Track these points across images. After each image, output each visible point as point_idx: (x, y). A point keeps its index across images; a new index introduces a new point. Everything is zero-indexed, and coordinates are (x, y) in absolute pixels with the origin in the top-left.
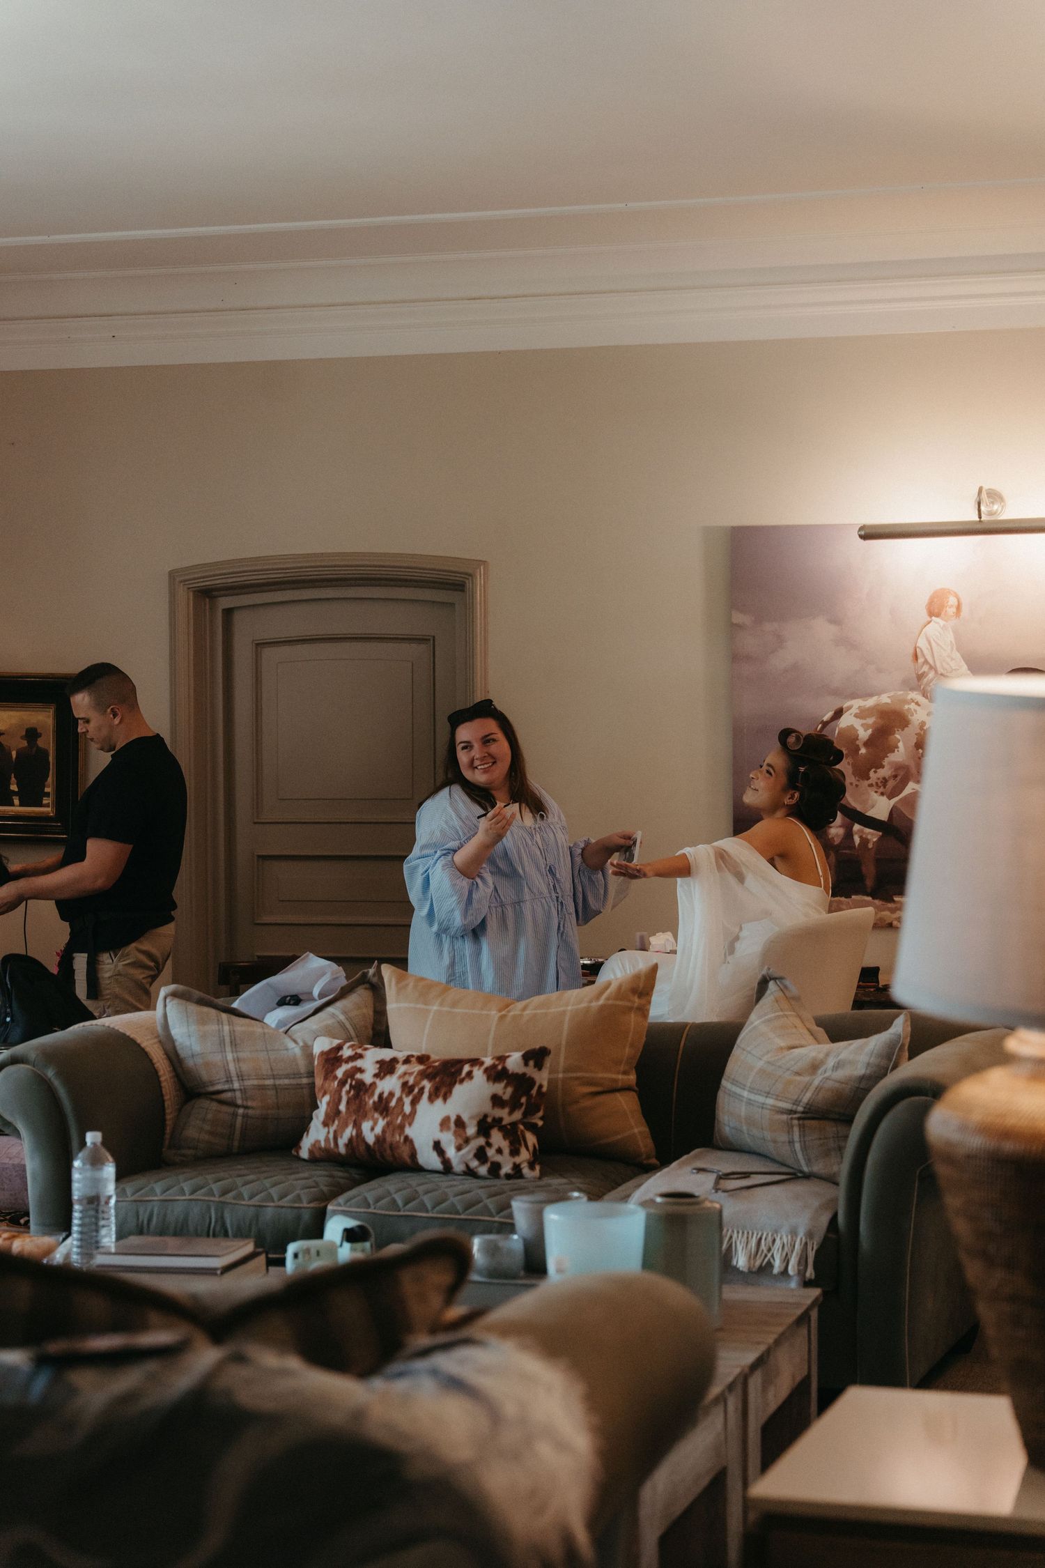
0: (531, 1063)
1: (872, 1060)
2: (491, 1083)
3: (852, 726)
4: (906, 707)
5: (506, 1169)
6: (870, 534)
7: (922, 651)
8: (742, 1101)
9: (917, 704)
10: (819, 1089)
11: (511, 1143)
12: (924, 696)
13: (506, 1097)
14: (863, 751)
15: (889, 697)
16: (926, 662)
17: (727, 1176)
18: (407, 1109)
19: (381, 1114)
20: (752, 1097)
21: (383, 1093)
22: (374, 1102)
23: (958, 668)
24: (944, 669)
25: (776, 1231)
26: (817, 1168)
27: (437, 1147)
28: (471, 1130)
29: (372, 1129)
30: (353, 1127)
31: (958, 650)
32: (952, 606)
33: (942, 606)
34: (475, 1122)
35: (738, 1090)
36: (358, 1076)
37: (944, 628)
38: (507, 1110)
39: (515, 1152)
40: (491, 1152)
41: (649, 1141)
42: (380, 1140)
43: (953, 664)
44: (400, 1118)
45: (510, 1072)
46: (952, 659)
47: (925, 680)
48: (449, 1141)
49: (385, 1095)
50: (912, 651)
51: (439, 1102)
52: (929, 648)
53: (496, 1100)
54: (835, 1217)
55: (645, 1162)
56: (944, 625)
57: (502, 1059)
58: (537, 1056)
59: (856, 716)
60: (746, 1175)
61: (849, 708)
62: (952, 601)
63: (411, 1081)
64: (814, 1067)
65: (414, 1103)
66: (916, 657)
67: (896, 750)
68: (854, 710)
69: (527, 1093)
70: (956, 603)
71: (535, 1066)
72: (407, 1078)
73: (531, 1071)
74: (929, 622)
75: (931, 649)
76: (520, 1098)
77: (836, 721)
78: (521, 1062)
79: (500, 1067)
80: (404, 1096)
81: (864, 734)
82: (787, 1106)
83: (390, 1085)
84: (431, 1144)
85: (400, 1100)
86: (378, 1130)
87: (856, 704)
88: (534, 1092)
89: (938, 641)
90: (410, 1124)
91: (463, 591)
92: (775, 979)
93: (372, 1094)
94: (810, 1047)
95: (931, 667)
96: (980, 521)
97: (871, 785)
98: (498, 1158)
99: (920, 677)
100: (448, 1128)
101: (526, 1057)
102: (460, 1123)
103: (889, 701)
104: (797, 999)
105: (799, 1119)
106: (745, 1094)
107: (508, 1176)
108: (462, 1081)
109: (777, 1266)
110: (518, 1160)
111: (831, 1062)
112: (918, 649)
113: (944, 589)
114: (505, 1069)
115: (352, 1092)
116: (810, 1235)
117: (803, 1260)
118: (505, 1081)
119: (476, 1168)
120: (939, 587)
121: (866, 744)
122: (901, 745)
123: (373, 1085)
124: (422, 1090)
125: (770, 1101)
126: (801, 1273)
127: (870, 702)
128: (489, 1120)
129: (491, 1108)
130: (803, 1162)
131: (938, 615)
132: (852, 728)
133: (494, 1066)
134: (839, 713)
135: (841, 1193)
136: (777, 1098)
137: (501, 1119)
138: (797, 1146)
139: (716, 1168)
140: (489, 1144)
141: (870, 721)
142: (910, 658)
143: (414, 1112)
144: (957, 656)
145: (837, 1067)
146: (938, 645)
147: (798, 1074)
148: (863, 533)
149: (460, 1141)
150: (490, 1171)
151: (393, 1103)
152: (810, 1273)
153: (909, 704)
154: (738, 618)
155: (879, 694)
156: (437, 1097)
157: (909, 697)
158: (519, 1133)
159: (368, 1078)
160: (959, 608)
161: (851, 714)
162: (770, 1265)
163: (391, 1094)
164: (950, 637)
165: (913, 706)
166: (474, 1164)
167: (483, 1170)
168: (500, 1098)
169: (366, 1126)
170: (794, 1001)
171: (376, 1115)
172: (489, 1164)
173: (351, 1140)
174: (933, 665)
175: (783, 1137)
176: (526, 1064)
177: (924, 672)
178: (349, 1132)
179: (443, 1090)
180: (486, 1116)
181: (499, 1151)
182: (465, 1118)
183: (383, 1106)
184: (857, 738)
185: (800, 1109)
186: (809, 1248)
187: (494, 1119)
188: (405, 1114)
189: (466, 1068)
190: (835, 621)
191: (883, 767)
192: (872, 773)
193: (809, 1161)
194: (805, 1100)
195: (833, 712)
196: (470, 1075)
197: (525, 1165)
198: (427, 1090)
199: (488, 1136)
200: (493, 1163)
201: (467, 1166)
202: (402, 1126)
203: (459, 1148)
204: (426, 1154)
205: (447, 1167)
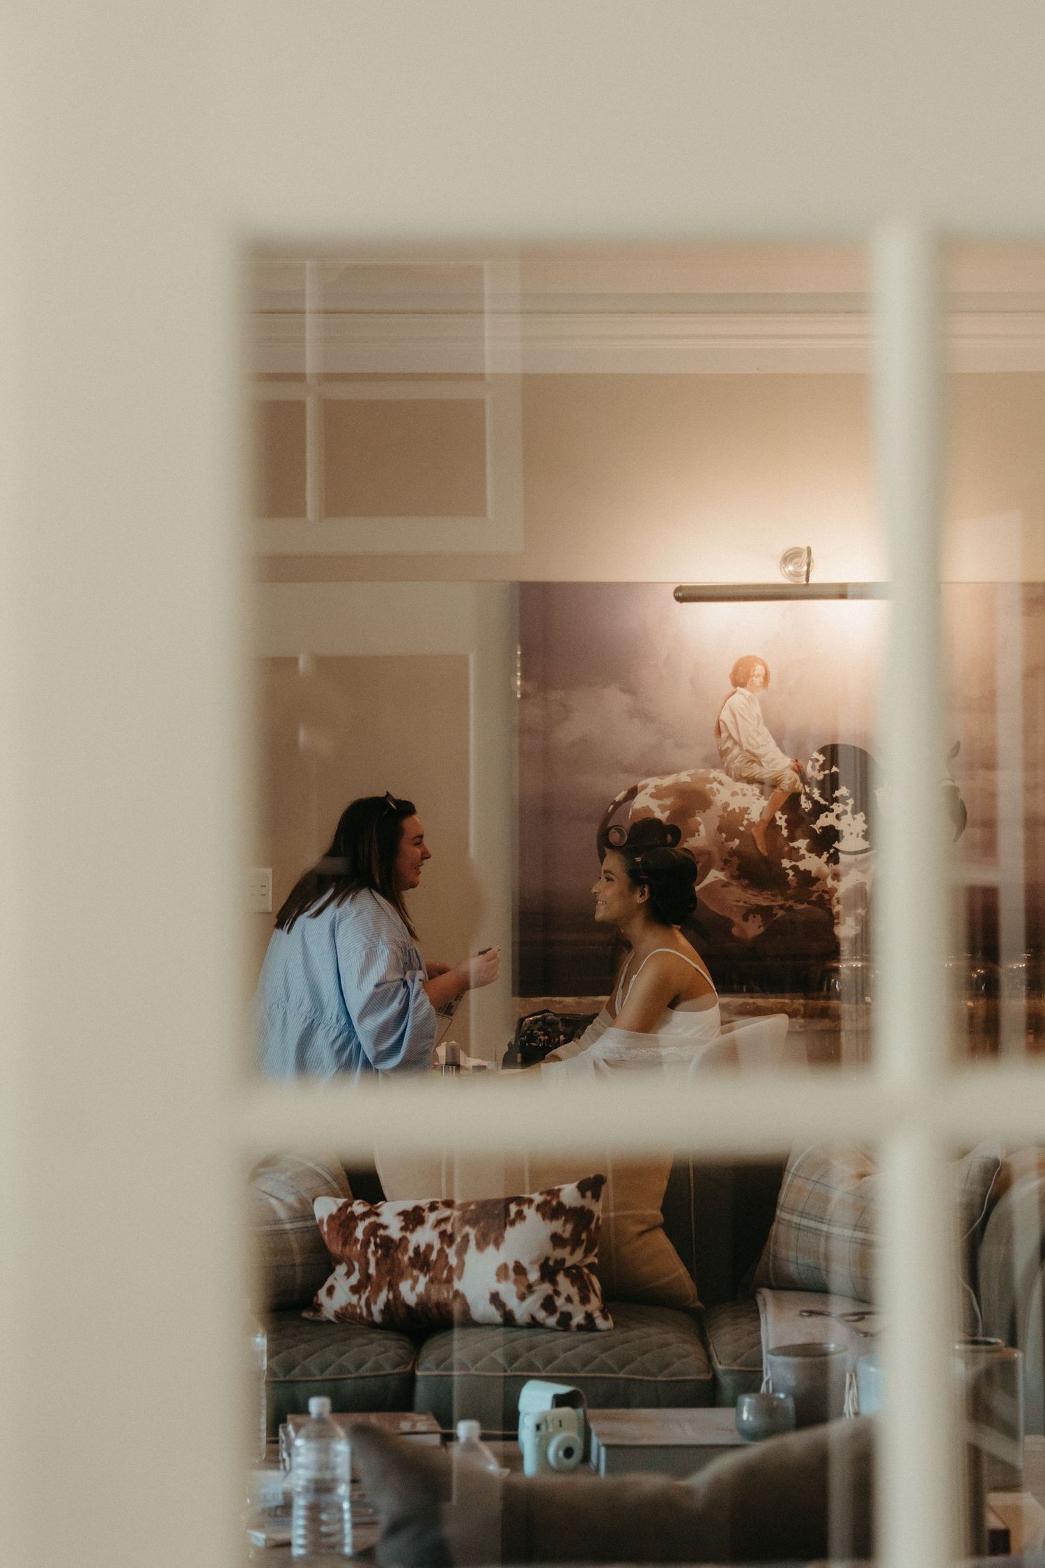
0: (589, 1194)
2: (548, 1222)
3: (648, 806)
4: (708, 786)
5: (578, 1319)
7: (725, 724)
9: (721, 783)
11: (580, 1290)
13: (567, 1235)
15: (689, 775)
16: (730, 737)
18: (453, 1261)
19: (421, 1270)
21: (419, 1247)
22: (410, 1258)
23: (764, 743)
24: (750, 745)
27: (495, 1299)
28: (534, 1276)
29: (413, 1288)
30: (389, 1290)
31: (765, 723)
32: (758, 675)
33: (748, 676)
34: (536, 1266)
36: (382, 1232)
37: (750, 700)
38: (568, 1249)
39: (585, 1300)
40: (560, 1302)
42: (424, 1300)
43: (760, 739)
44: (445, 1272)
45: (567, 1207)
46: (759, 734)
47: (729, 756)
48: (509, 1292)
49: (422, 1248)
51: (491, 1249)
52: (734, 721)
53: (556, 1240)
56: (750, 696)
57: (554, 1193)
58: (594, 1185)
59: (652, 796)
61: (645, 787)
62: (759, 669)
63: (448, 1228)
65: (460, 1253)
66: (719, 731)
67: (696, 834)
69: (587, 1227)
70: (764, 673)
71: (593, 1197)
72: (443, 1227)
73: (588, 1203)
74: (733, 694)
75: (736, 722)
76: (581, 1233)
77: (629, 802)
78: (577, 1194)
79: (554, 1203)
80: (445, 1247)
83: (424, 1236)
84: (487, 1296)
85: (441, 1251)
86: (420, 1289)
88: (594, 1225)
89: (743, 715)
90: (460, 1278)
93: (406, 1250)
95: (735, 743)
98: (568, 1308)
99: (724, 753)
100: (506, 1277)
101: (583, 1188)
102: (519, 1270)
103: (689, 780)
107: (580, 1328)
108: (513, 1223)
110: (590, 1308)
112: (721, 723)
113: (748, 657)
114: (560, 1204)
115: (379, 1252)
118: (563, 1218)
119: (544, 1319)
120: (745, 654)
122: (702, 828)
123: (404, 1240)
124: (466, 1238)
128: (551, 1263)
129: (552, 1250)
131: (743, 686)
133: (546, 1203)
134: (633, 792)
137: (563, 1260)
140: (557, 1293)
141: (668, 801)
143: (462, 1264)
144: (764, 730)
149: (523, 1290)
150: (559, 1323)
151: (434, 1256)
153: (712, 783)
156: (487, 1244)
157: (711, 775)
158: (586, 1278)
159: (394, 1232)
160: (766, 677)
161: (647, 794)
163: (430, 1247)
164: (757, 709)
165: (715, 785)
166: (541, 1315)
167: (552, 1321)
168: (560, 1237)
169: (405, 1287)
171: (415, 1272)
172: (558, 1314)
173: (388, 1304)
174: (738, 740)
176: (583, 1196)
177: (728, 747)
178: (384, 1296)
179: (493, 1236)
180: (547, 1259)
181: (569, 1299)
182: (525, 1263)
183: (422, 1261)
187: (556, 1261)
188: (451, 1267)
189: (513, 1208)
195: (627, 792)
196: (520, 1215)
197: (597, 1314)
198: (472, 1237)
199: (554, 1282)
200: (562, 1313)
201: (533, 1318)
202: (449, 1281)
203: (522, 1298)
204: (482, 1309)
205: (509, 1319)
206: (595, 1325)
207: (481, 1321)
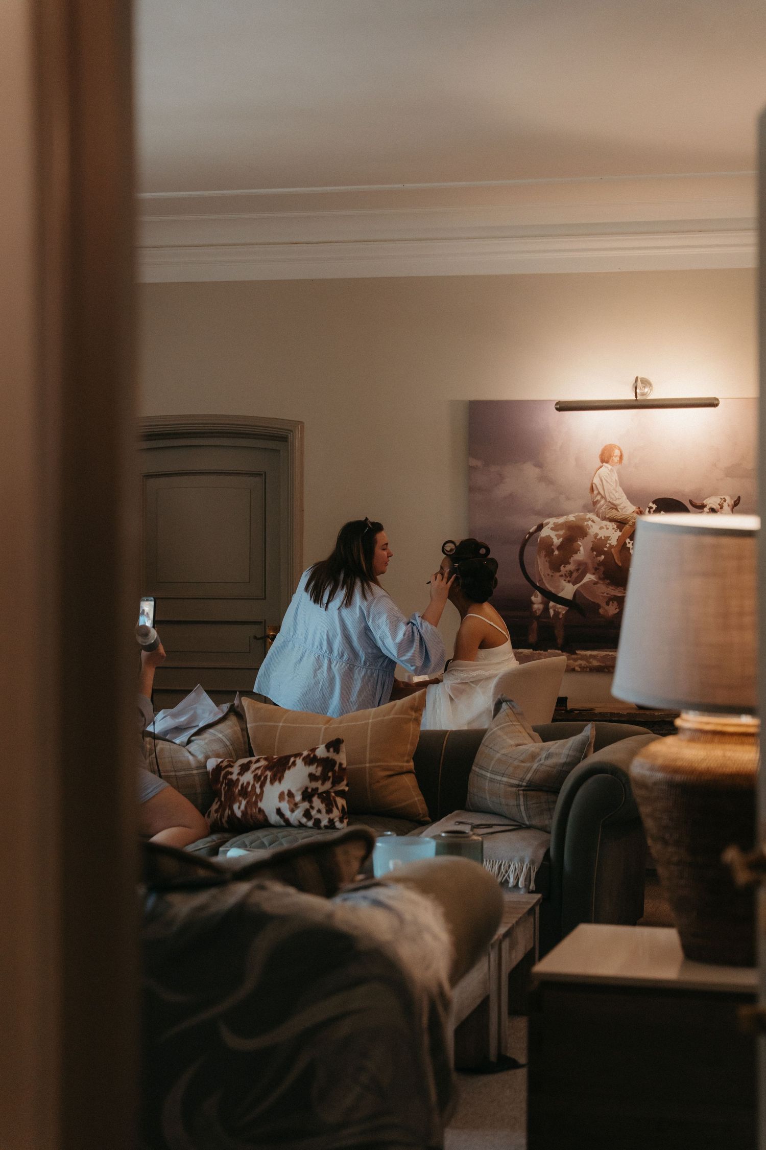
0: (331, 750)
1: (571, 753)
2: (307, 767)
3: (549, 535)
4: (586, 523)
5: (325, 822)
6: (563, 407)
7: (596, 485)
8: (487, 779)
9: (593, 521)
10: (536, 771)
11: (327, 805)
12: (597, 516)
13: (318, 774)
14: (556, 552)
15: (574, 517)
16: (599, 493)
17: (478, 826)
18: (258, 791)
19: (243, 797)
20: (493, 776)
21: (243, 783)
22: (239, 791)
23: (620, 497)
24: (611, 498)
25: (511, 860)
26: (536, 822)
27: (279, 812)
28: (298, 798)
29: (239, 808)
30: (229, 810)
31: (621, 486)
32: (617, 456)
33: (610, 456)
34: (300, 793)
35: (484, 773)
36: (229, 777)
37: (611, 471)
38: (320, 782)
39: (329, 811)
40: (313, 812)
41: (424, 806)
42: (244, 813)
43: (617, 495)
44: (254, 797)
45: (319, 758)
46: (616, 492)
47: (599, 505)
48: (285, 807)
49: (245, 784)
50: (589, 486)
51: (277, 783)
52: (601, 483)
53: (312, 777)
54: (548, 851)
55: (422, 819)
56: (611, 469)
57: (313, 750)
58: (335, 745)
59: (552, 529)
60: (490, 826)
61: (547, 524)
62: (617, 452)
63: (259, 772)
64: (533, 757)
65: (262, 787)
66: (592, 490)
67: (578, 552)
68: (551, 525)
69: (332, 769)
70: (620, 454)
71: (334, 751)
73: (331, 755)
74: (601, 467)
75: (603, 484)
76: (328, 772)
77: (538, 533)
78: (325, 750)
79: (312, 756)
80: (255, 783)
81: (557, 541)
82: (516, 782)
83: (248, 777)
84: (275, 811)
85: (254, 786)
86: (243, 807)
87: (552, 521)
88: (337, 768)
89: (607, 480)
90: (261, 801)
91: (286, 441)
92: (506, 701)
93: (238, 786)
94: (530, 745)
95: (602, 497)
96: (636, 400)
97: (561, 576)
98: (319, 816)
99: (595, 503)
100: (284, 799)
101: (328, 747)
102: (291, 794)
103: (574, 519)
104: (521, 714)
105: (523, 790)
106: (488, 775)
107: (326, 827)
108: (289, 768)
109: (512, 881)
110: (331, 816)
111: (544, 755)
112: (594, 485)
113: (610, 445)
114: (315, 756)
115: (226, 788)
116: (532, 862)
117: (528, 879)
118: (316, 764)
119: (306, 823)
120: (608, 443)
121: (559, 548)
122: (581, 548)
123: (238, 780)
124: (266, 778)
125: (505, 779)
126: (527, 886)
127: (561, 520)
128: (310, 790)
129: (309, 783)
130: (526, 819)
131: (607, 462)
132: (549, 537)
133: (309, 755)
134: (540, 527)
135: (552, 837)
136: (509, 777)
137: (317, 789)
138: (522, 808)
139: (470, 821)
140: (312, 807)
141: (561, 532)
142: (588, 490)
143: (262, 792)
144: (620, 489)
145: (547, 758)
146: (607, 481)
147: (523, 762)
148: (558, 406)
149: (292, 806)
150: (314, 824)
151: (250, 789)
152: (532, 886)
153: (588, 521)
154: (474, 462)
155: (567, 514)
156: (275, 780)
157: (587, 517)
158: (332, 798)
159: (235, 776)
160: (621, 457)
161: (548, 528)
162: (507, 882)
163: (248, 783)
164: (615, 477)
165: (590, 523)
166: (304, 820)
167: (310, 824)
168: (314, 775)
169: (236, 807)
170: (519, 716)
171: (240, 799)
172: (313, 820)
173: (229, 816)
174: (604, 496)
175: (513, 802)
176: (328, 751)
177: (598, 500)
179: (279, 775)
180: (307, 788)
181: (319, 811)
182: (293, 791)
183: (244, 792)
184: (552, 544)
185: (524, 784)
186: (532, 871)
187: (313, 790)
188: (257, 794)
189: (292, 759)
190: (539, 465)
191: (570, 563)
192: (562, 568)
193: (529, 817)
194: (528, 778)
195: (536, 526)
196: (294, 763)
197: (336, 819)
198: (269, 777)
199: (310, 802)
200: (315, 819)
201: (300, 822)
202: (256, 803)
203: (292, 811)
204: (274, 818)
205: (288, 824)
206: (335, 826)
207: (275, 824)
